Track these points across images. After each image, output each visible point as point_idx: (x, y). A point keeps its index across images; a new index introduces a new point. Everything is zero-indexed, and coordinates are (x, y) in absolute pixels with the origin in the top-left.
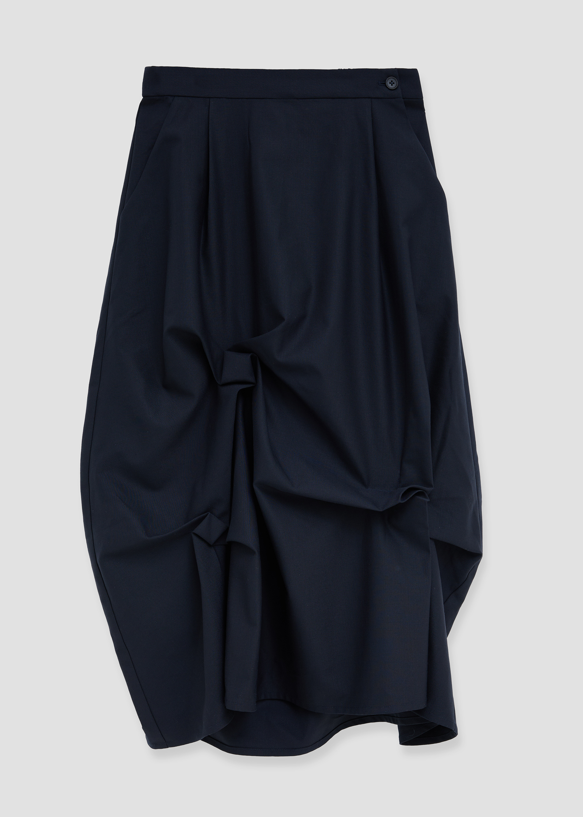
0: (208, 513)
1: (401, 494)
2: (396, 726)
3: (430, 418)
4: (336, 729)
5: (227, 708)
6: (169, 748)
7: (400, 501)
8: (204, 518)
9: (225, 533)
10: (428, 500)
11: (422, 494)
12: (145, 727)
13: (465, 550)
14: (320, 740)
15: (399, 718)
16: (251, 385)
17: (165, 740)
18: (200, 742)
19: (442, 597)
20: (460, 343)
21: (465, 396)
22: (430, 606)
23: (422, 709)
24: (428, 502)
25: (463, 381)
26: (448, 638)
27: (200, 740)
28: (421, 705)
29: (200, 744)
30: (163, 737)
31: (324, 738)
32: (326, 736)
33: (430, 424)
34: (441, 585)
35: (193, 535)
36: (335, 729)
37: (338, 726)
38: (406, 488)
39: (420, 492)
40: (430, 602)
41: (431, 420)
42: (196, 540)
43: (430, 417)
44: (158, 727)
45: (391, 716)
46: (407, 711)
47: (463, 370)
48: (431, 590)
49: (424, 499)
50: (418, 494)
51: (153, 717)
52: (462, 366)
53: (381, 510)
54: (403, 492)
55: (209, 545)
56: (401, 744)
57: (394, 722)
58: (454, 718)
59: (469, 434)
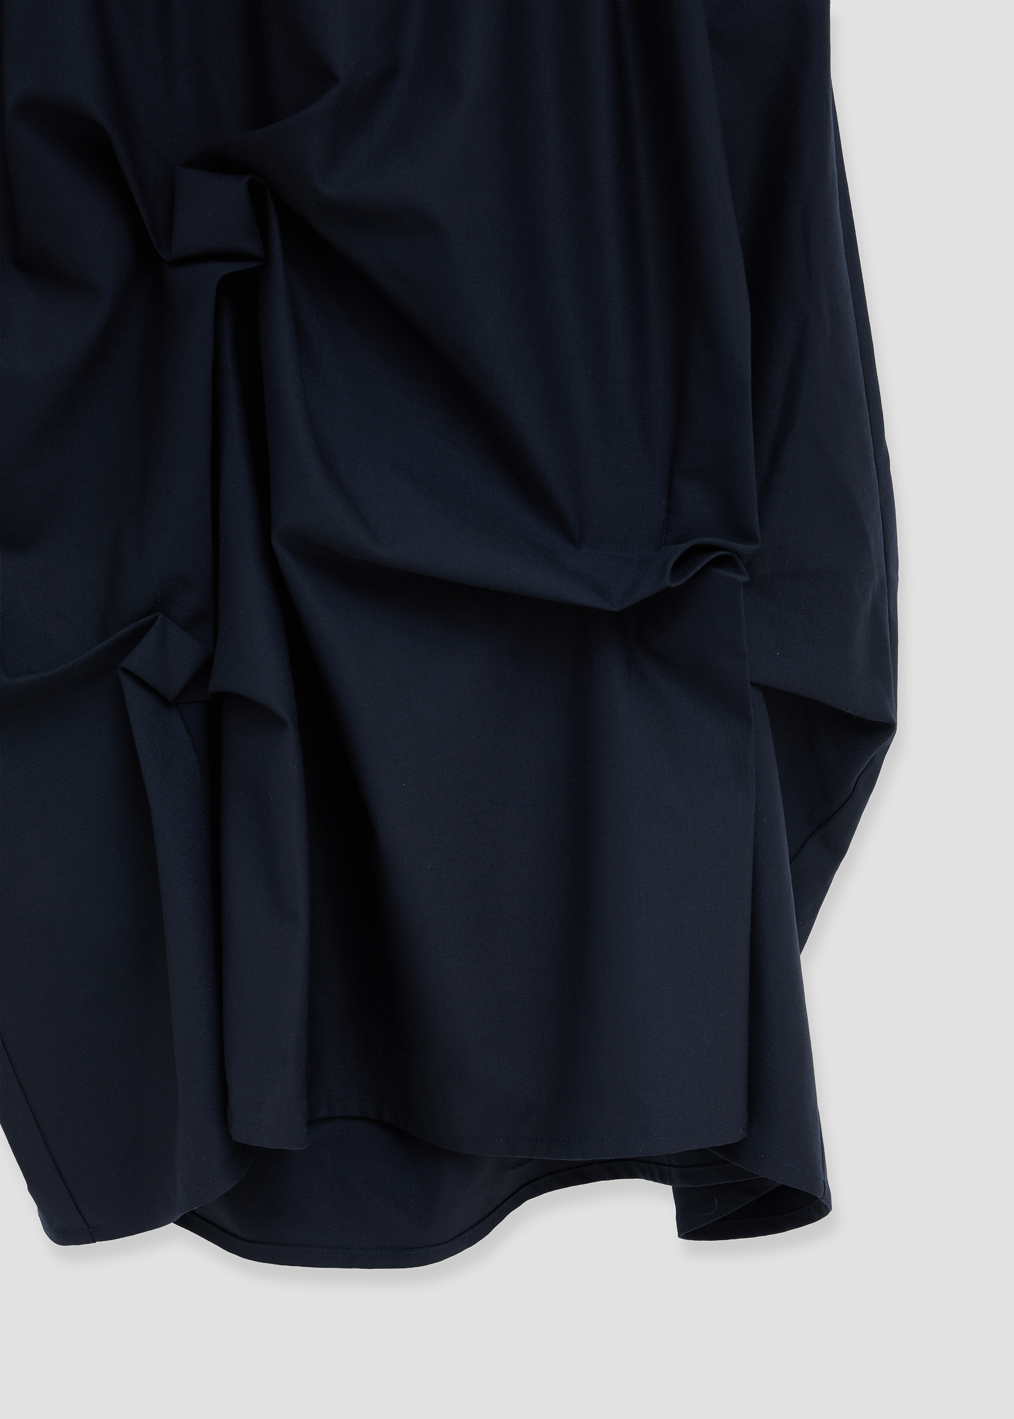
0: (158, 616)
1: (671, 563)
2: (669, 1188)
3: (749, 351)
4: (512, 1198)
5: (236, 1138)
6: (98, 1244)
7: (668, 583)
8: (147, 627)
9: (204, 670)
10: (745, 579)
11: (728, 561)
12: (35, 1188)
13: (849, 714)
14: (472, 1228)
15: (675, 1167)
16: (254, 264)
17: (85, 1221)
18: (172, 1227)
19: (786, 842)
20: (833, 131)
21: (848, 285)
22: (754, 867)
23: (737, 1144)
24: (745, 584)
25: (842, 242)
26: (803, 956)
27: (172, 1223)
28: (733, 1133)
29: (172, 1232)
30: (81, 1214)
31: (483, 1220)
32: (489, 1215)
33: (750, 367)
34: (783, 812)
35: (122, 675)
36: (509, 1197)
37: (517, 1191)
38: (685, 546)
39: (719, 557)
40: (754, 857)
41: (752, 356)
42: (130, 689)
43: (749, 347)
44: (68, 1189)
45: (654, 1163)
46: (696, 1147)
47: (841, 211)
48: (755, 825)
49: (734, 576)
50: (715, 563)
51: (54, 1161)
52: (838, 202)
53: (617, 608)
54: (675, 558)
55: (165, 702)
56: (682, 1237)
57: (664, 1181)
58: (821, 1165)
59: (864, 392)
